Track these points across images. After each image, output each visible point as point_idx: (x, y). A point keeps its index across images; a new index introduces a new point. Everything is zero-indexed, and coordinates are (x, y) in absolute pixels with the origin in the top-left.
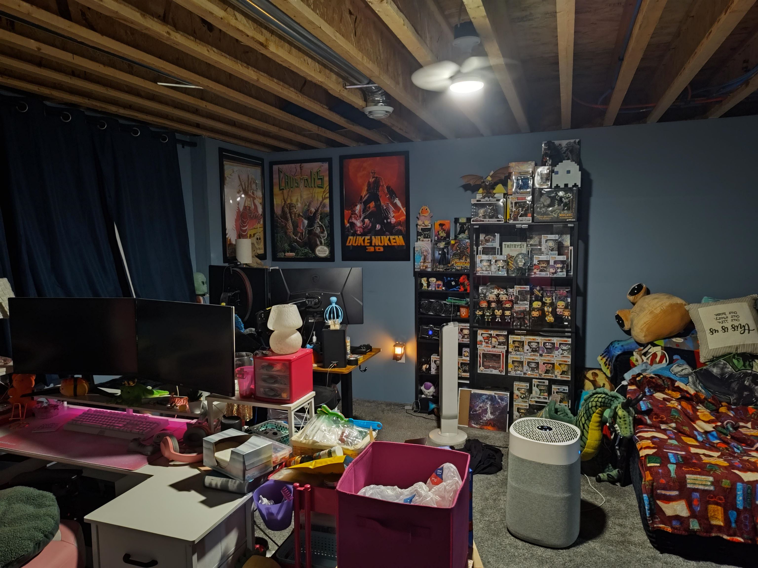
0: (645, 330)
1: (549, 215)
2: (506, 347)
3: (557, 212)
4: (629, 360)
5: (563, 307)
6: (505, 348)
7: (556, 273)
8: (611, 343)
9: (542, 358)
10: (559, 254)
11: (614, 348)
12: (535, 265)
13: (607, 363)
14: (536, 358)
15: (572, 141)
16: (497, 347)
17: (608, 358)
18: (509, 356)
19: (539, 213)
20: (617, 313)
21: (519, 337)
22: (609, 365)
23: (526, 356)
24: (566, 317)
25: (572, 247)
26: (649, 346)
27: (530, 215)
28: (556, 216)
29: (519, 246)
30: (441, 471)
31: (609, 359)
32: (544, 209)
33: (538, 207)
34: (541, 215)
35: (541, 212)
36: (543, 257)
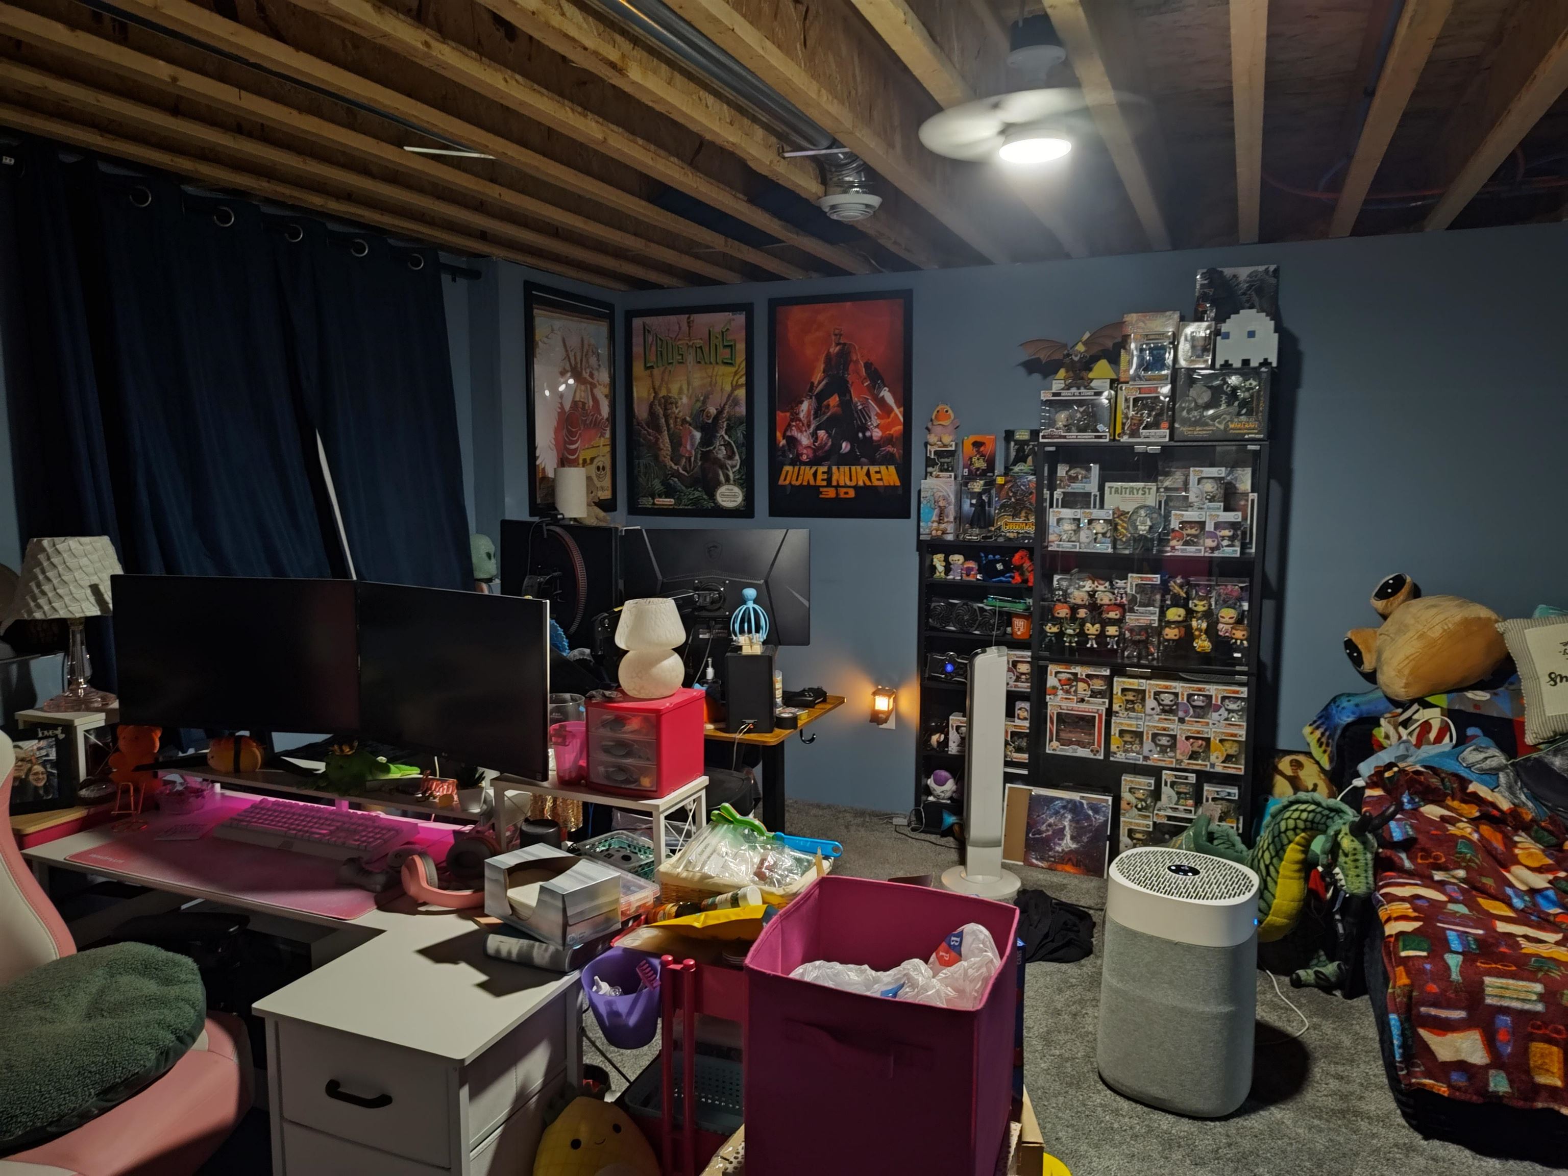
0: (1406, 672)
1: (1207, 425)
2: (1107, 701)
3: (1224, 419)
4: (1371, 735)
5: (1232, 621)
6: (1104, 703)
7: (1217, 548)
8: (1334, 700)
9: (1184, 727)
10: (1226, 509)
11: (1339, 709)
12: (1173, 530)
13: (1324, 740)
14: (1171, 726)
15: (1261, 268)
16: (1088, 702)
17: (1326, 730)
18: (1114, 719)
19: (1185, 422)
20: (1349, 635)
21: (1136, 681)
22: (1328, 745)
23: (1149, 721)
24: (1239, 642)
25: (1256, 494)
26: (1415, 707)
27: (1165, 425)
28: (1222, 427)
29: (1140, 492)
30: (958, 939)
31: (1327, 733)
32: (1196, 413)
33: (1183, 409)
34: (1190, 426)
35: (1189, 419)
36: (1191, 515)
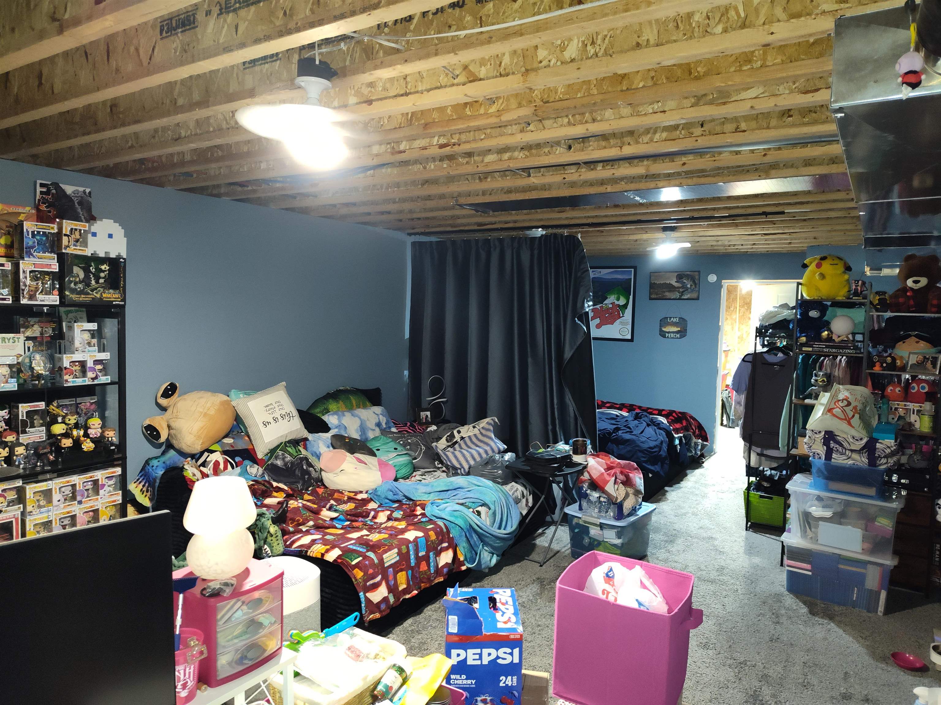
1: (88, 294)
2: (21, 505)
3: (99, 291)
6: (19, 508)
7: (96, 378)
11: (154, 468)
12: (66, 368)
14: (73, 509)
15: (81, 189)
16: (6, 511)
18: (28, 519)
19: (73, 291)
20: (147, 422)
22: (147, 491)
23: (57, 510)
26: (206, 454)
27: (56, 292)
28: (98, 296)
29: (11, 340)
31: (147, 485)
32: (80, 286)
33: (71, 282)
34: (77, 294)
35: (76, 289)
